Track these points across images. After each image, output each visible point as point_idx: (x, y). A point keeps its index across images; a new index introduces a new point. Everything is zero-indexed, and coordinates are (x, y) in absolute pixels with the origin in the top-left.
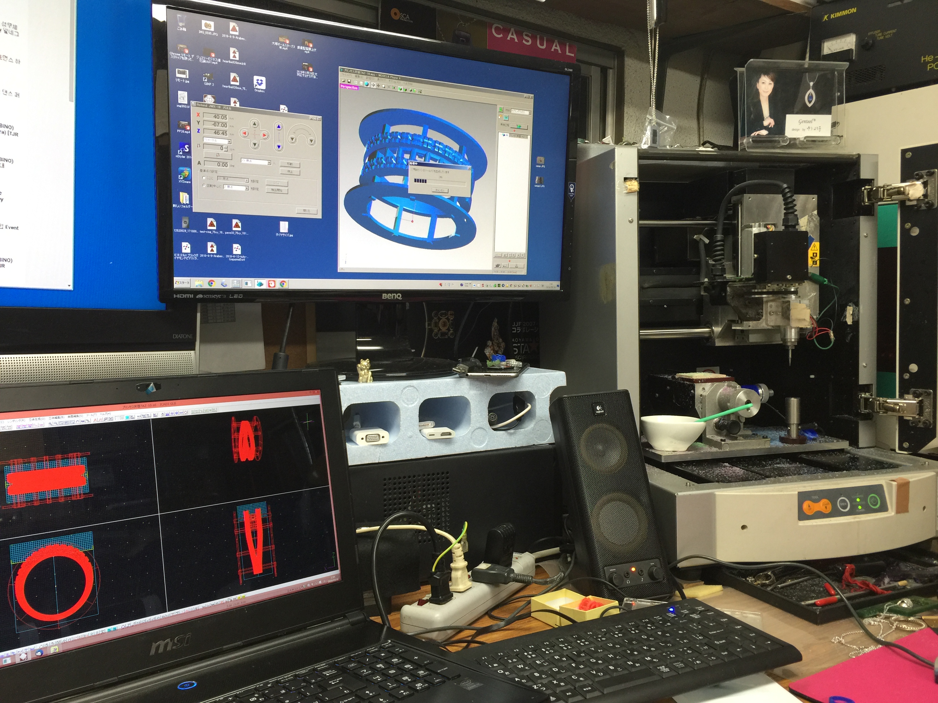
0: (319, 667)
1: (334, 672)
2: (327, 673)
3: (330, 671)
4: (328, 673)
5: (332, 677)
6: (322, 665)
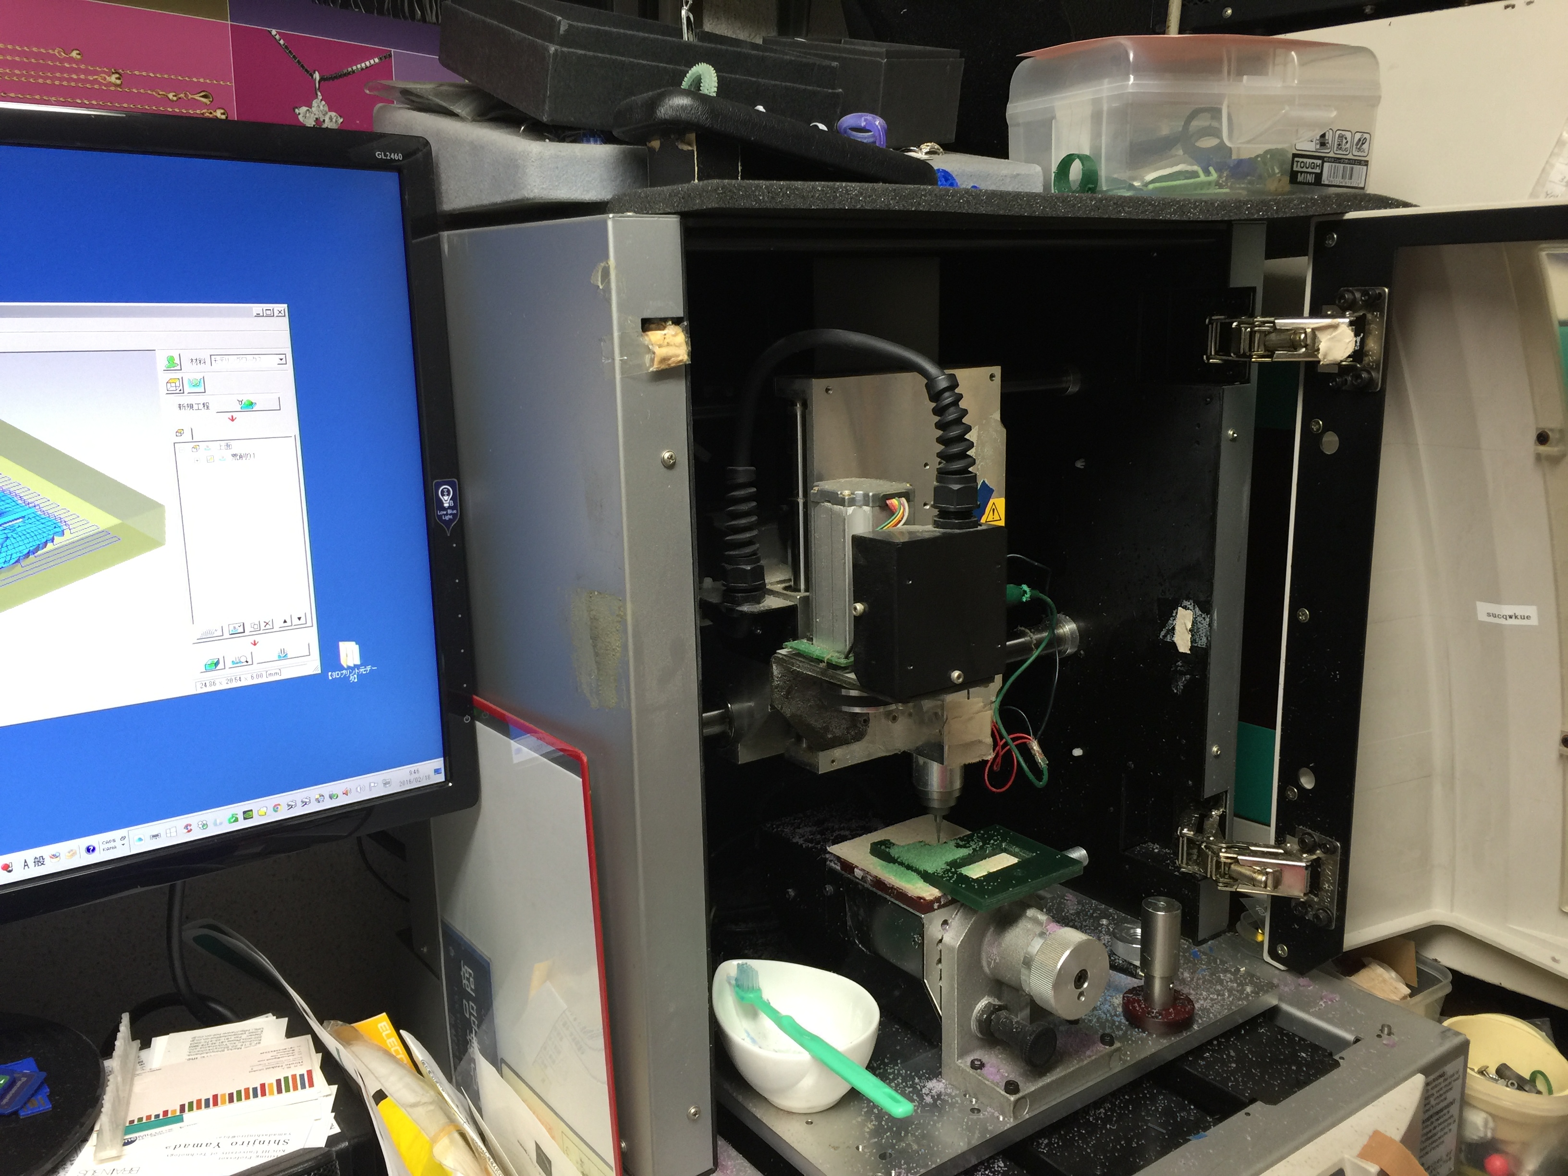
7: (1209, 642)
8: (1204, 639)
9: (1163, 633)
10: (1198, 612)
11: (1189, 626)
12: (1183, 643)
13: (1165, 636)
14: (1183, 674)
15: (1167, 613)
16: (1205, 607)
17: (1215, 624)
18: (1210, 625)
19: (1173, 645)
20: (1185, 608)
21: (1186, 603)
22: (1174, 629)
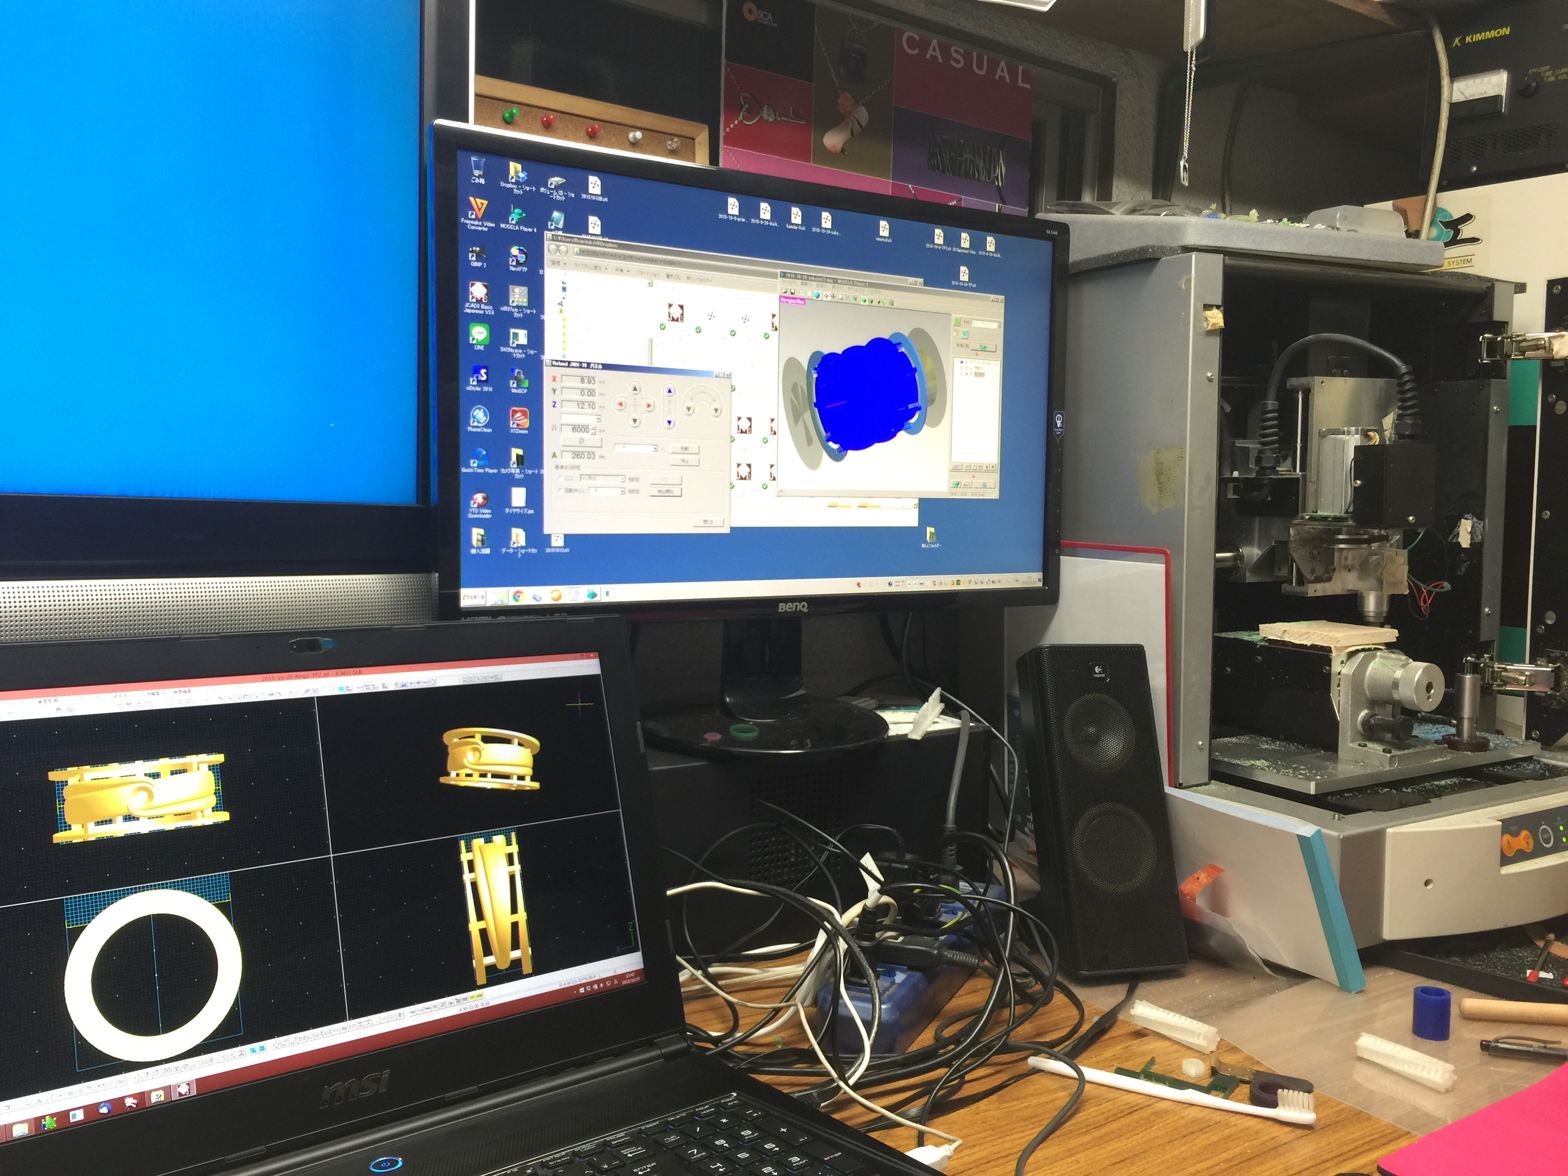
0: (614, 1140)
1: (640, 1150)
2: (629, 1153)
3: (634, 1149)
4: (631, 1153)
5: (639, 1161)
6: (619, 1136)
7: (1483, 538)
8: (1480, 537)
9: (1450, 538)
10: (1475, 520)
11: (1469, 530)
12: (1465, 541)
13: (1452, 539)
14: (1465, 561)
15: (1454, 524)
16: (1480, 516)
17: (1487, 527)
18: (1484, 527)
19: (1459, 544)
20: (1466, 519)
21: (1467, 516)
22: (1458, 533)
